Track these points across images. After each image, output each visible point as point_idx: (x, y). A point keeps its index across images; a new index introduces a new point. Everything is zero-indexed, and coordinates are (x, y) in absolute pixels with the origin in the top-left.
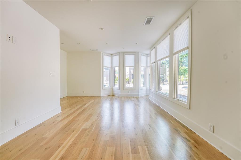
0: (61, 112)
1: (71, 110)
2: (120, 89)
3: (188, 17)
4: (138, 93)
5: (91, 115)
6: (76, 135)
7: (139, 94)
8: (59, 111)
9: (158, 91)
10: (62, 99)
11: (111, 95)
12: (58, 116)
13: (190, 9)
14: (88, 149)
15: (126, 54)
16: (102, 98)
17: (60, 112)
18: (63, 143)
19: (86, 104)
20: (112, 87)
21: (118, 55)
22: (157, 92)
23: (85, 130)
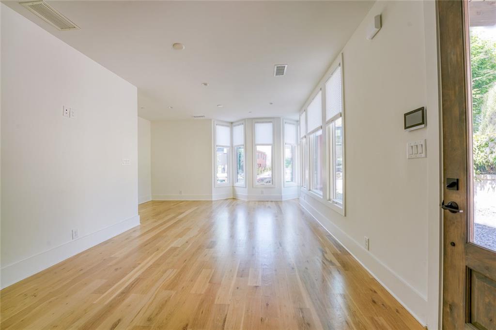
0: (140, 224)
1: (155, 221)
2: (246, 187)
3: (340, 65)
4: (281, 194)
5: (189, 229)
6: (161, 255)
7: (282, 196)
8: (137, 223)
9: (311, 189)
10: (141, 206)
11: (231, 199)
12: (134, 230)
13: (341, 52)
14: (175, 270)
15: (258, 122)
16: (213, 203)
17: (137, 225)
18: (139, 264)
19: (183, 212)
20: (233, 184)
21: (243, 124)
22: (310, 192)
23: (175, 249)
